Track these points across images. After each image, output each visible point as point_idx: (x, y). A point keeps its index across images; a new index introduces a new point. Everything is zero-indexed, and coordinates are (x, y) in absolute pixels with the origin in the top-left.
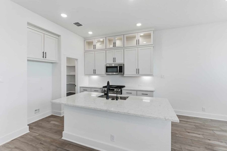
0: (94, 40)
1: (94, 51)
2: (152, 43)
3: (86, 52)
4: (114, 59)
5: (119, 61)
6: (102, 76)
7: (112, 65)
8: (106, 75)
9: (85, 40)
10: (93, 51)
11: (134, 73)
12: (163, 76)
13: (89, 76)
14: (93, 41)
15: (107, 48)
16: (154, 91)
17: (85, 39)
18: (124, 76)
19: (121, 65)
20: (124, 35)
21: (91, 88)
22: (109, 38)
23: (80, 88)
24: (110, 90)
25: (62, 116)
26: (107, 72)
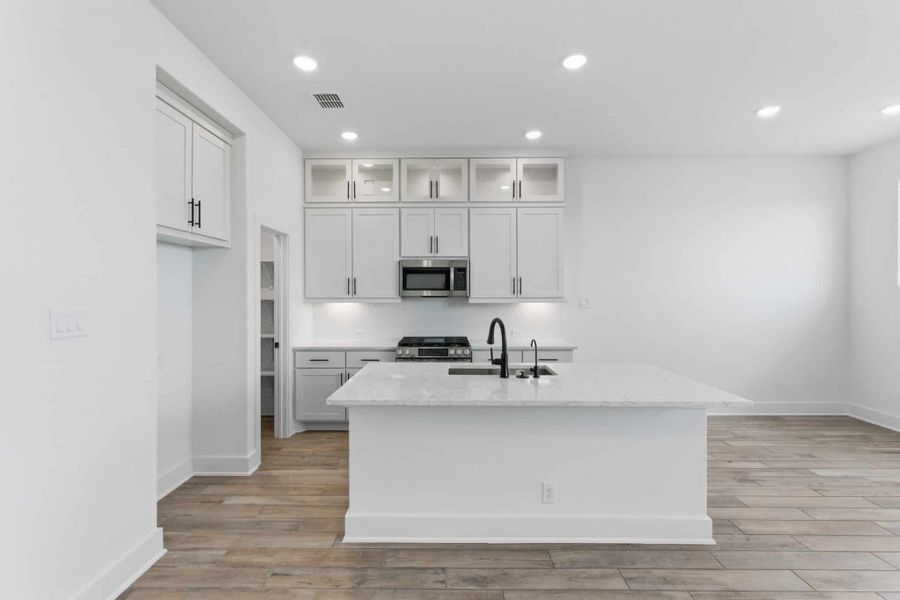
0: (347, 163)
1: (349, 205)
2: (560, 196)
3: (307, 206)
4: (434, 243)
7: (421, 262)
8: (399, 300)
9: (304, 160)
10: (345, 205)
11: (507, 291)
12: (587, 301)
13: (314, 304)
14: (343, 166)
15: (402, 200)
16: (576, 348)
17: (306, 155)
18: (471, 301)
19: (460, 266)
20: (469, 159)
21: (346, 351)
22: (411, 162)
23: (295, 354)
24: (430, 352)
25: (250, 473)
26: (405, 288)
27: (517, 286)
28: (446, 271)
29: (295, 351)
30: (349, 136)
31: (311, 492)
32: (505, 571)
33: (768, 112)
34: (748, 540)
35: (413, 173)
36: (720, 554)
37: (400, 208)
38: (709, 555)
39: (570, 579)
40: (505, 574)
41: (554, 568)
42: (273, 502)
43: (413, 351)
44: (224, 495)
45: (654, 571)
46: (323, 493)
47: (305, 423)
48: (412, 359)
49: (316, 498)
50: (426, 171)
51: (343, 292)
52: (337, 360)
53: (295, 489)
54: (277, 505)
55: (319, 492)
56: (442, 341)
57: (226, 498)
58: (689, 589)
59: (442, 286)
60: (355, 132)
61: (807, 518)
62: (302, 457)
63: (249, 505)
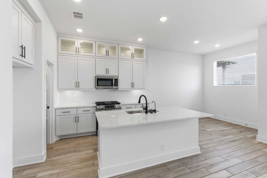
1: (76, 55)
2: (144, 59)
4: (107, 71)
5: (112, 74)
6: (84, 91)
8: (95, 90)
9: (58, 37)
11: (130, 86)
14: (75, 41)
15: (96, 55)
17: (59, 35)
18: (119, 90)
19: (116, 78)
20: (118, 44)
21: (77, 108)
22: (99, 43)
23: (55, 110)
24: (108, 107)
25: (44, 161)
26: (97, 85)
27: (133, 85)
28: (112, 80)
29: (56, 109)
30: (80, 30)
31: (76, 163)
32: (158, 175)
33: (196, 42)
34: (206, 150)
35: (100, 47)
36: (203, 155)
37: (95, 58)
38: (201, 156)
39: (176, 172)
40: (159, 176)
41: (170, 170)
42: (61, 171)
43: (103, 107)
44: (36, 173)
45: (193, 164)
46: (81, 162)
47: (60, 136)
48: (102, 109)
49: (79, 165)
50: (104, 47)
51: (74, 87)
52: (73, 112)
53: (68, 163)
54: (64, 172)
55: (79, 162)
56: (110, 103)
57: (37, 174)
58: (204, 167)
59: (110, 85)
60: (82, 29)
61: (212, 142)
62: (64, 150)
63: (50, 174)
